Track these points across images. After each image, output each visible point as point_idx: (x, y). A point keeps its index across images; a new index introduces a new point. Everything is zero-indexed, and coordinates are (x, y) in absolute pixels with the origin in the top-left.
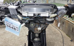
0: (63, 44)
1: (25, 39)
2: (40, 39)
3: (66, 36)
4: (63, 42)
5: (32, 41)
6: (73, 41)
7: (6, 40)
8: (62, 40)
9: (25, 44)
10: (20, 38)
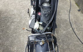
0: (69, 13)
1: (27, 4)
2: (50, 5)
3: (76, 4)
4: (70, 12)
5: (40, 7)
6: (81, 11)
7: (5, 3)
8: (69, 9)
9: (29, 9)
10: (22, 2)
